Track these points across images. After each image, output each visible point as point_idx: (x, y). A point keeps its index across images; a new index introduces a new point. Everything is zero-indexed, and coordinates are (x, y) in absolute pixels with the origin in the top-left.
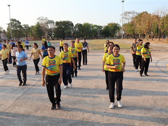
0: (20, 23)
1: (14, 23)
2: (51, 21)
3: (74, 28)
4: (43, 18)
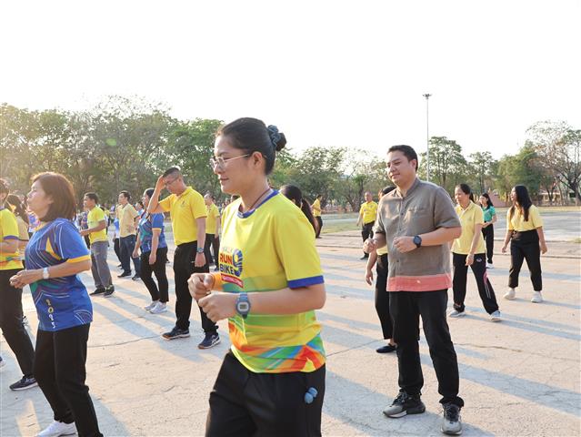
0: (459, 148)
1: (438, 150)
2: (579, 131)
4: (551, 126)
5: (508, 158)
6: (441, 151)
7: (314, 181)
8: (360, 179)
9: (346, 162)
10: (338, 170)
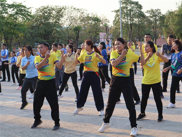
0: (140, 7)
1: (127, 8)
5: (171, 13)
6: (129, 9)
7: (45, 31)
8: (77, 29)
9: (66, 17)
10: (60, 22)
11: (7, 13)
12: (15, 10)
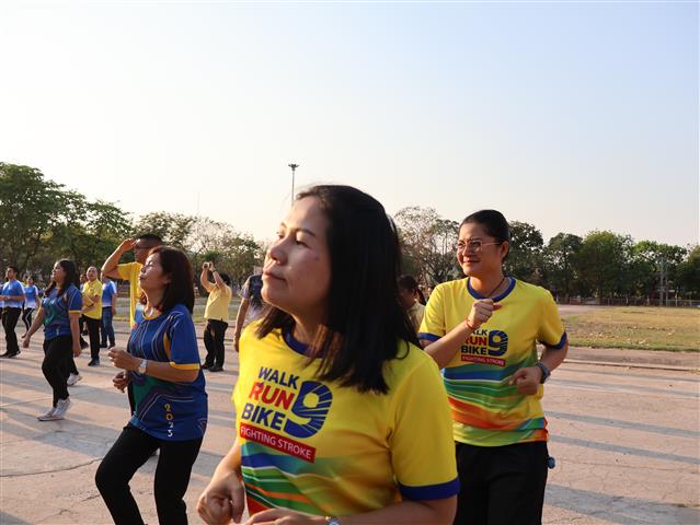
2: (447, 222)
3: (545, 253)
4: (420, 213)
9: (195, 235)
10: (184, 244)
11: (83, 219)
12: (100, 214)
